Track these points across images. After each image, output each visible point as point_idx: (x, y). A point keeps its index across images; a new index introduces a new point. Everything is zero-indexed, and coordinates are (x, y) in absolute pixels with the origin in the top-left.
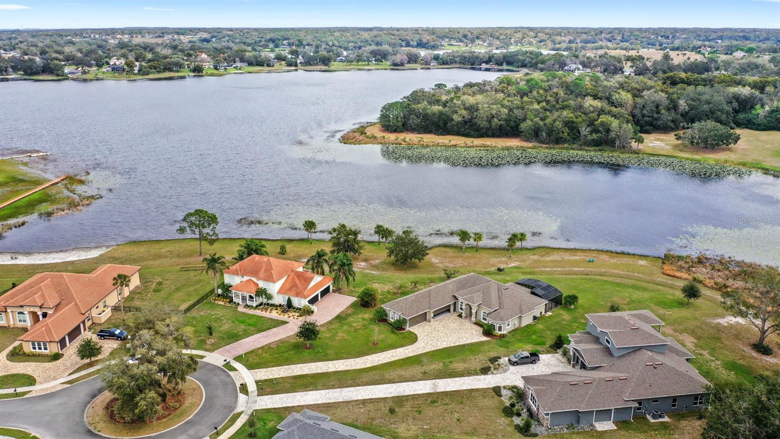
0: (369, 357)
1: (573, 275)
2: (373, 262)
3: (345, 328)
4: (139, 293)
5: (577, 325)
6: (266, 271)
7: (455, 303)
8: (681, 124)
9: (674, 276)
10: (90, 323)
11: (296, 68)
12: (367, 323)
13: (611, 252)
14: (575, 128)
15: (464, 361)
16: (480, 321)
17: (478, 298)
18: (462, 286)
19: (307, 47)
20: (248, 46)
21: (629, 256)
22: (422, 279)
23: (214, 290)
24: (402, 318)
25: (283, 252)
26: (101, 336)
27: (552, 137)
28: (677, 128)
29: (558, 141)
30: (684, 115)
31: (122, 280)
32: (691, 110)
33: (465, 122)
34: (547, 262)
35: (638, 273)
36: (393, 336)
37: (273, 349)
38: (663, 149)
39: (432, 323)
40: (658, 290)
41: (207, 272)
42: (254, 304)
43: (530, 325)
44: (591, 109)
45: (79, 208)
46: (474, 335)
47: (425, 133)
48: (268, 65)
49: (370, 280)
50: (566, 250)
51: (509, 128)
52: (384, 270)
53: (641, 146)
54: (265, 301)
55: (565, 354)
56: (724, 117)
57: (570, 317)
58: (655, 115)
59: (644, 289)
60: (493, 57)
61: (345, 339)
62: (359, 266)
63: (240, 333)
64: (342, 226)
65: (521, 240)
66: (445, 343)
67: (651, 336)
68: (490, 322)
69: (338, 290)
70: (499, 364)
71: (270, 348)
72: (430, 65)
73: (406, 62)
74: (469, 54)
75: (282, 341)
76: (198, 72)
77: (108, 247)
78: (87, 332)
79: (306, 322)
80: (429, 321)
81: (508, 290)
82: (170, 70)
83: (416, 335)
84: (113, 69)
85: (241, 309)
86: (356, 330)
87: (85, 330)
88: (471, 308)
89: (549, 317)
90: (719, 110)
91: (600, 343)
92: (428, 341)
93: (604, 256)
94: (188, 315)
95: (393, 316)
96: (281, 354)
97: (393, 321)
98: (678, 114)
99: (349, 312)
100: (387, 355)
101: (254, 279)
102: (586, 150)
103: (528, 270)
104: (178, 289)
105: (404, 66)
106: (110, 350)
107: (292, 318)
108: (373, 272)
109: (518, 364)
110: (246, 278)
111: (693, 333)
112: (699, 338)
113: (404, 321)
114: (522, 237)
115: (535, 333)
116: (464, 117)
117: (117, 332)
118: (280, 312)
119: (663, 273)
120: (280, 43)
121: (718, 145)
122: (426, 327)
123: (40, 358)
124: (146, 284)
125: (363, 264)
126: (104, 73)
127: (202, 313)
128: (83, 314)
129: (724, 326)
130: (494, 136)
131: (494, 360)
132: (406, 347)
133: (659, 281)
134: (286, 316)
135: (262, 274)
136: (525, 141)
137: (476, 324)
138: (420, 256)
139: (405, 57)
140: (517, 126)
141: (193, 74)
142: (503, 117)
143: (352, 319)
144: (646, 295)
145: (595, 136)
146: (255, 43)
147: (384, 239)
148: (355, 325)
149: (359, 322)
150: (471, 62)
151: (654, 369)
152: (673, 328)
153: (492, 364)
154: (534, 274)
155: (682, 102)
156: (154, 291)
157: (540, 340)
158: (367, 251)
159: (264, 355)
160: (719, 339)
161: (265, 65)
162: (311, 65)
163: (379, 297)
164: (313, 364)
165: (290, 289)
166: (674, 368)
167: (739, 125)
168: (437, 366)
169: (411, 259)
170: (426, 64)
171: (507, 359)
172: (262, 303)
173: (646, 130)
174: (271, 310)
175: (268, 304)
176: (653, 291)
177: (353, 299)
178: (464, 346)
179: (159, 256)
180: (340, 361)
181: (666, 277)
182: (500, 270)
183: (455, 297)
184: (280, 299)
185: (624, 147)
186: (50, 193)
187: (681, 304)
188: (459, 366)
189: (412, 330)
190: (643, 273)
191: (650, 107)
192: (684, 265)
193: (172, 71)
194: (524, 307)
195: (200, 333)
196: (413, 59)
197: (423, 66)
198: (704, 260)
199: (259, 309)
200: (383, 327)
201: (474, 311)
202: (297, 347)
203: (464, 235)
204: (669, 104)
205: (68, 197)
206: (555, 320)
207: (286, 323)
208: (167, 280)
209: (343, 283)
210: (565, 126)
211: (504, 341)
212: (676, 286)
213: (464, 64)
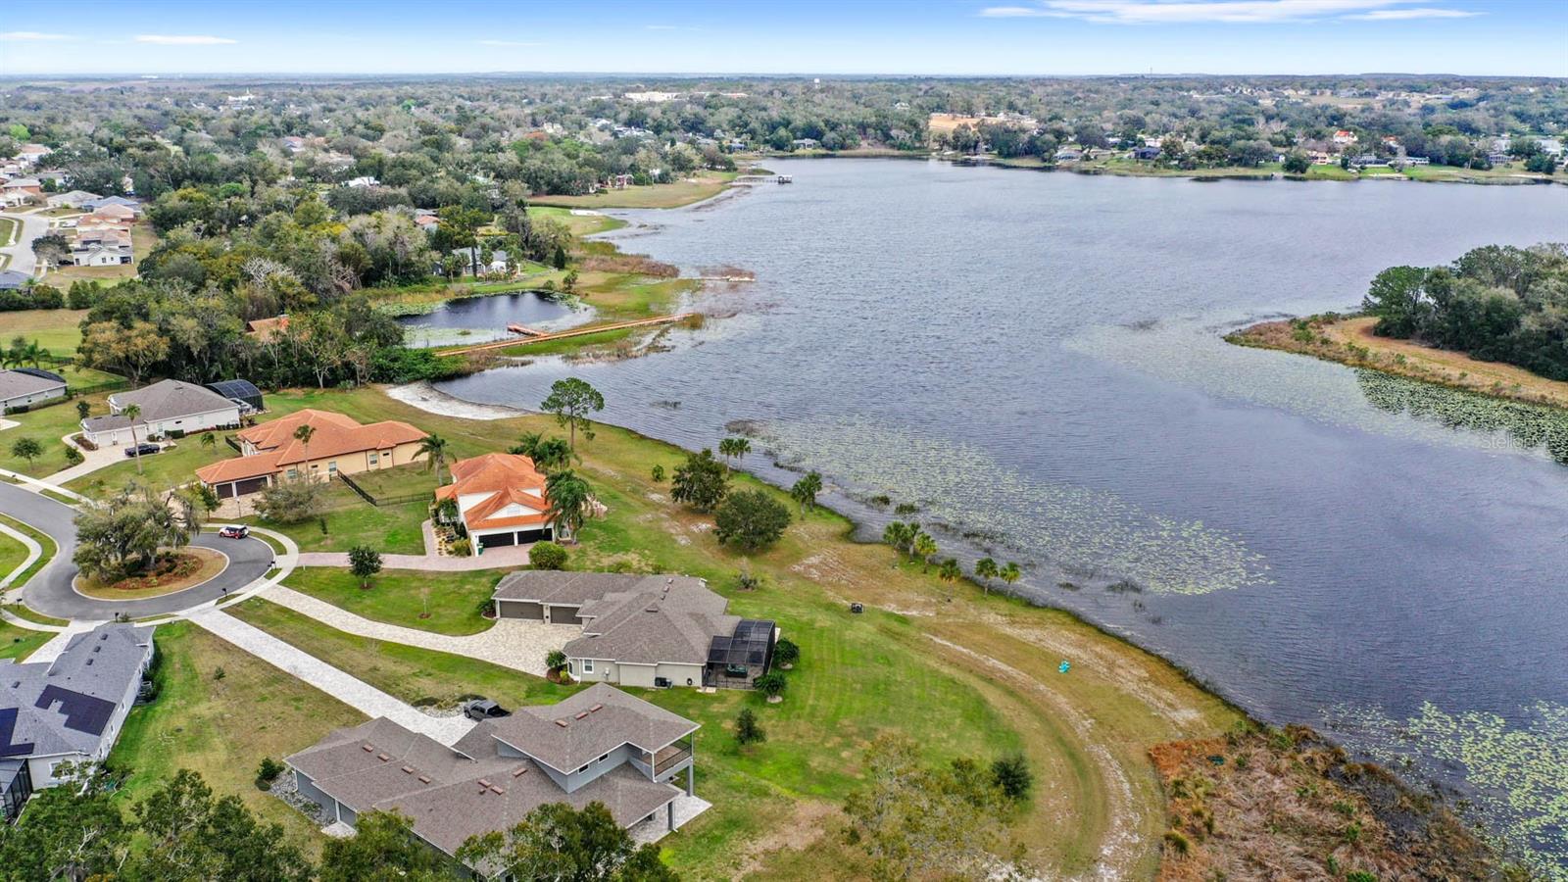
0: (381, 626)
11: (1547, 178)
20: (1523, 121)
21: (1199, 693)
25: (658, 478)
35: (1098, 722)
48: (1476, 166)
49: (644, 548)
52: (707, 544)
54: (441, 518)
57: (722, 710)
62: (691, 528)
76: (1297, 171)
80: (544, 622)
81: (654, 614)
83: (488, 628)
84: (1137, 154)
85: (427, 522)
99: (507, 571)
100: (401, 633)
103: (903, 629)
107: (440, 551)
113: (495, 602)
118: (445, 540)
119: (1153, 747)
122: (524, 627)
126: (1122, 161)
128: (277, 466)
131: (467, 698)
132: (441, 636)
133: (1090, 752)
134: (441, 546)
141: (1283, 174)
143: (483, 580)
153: (454, 701)
161: (1469, 165)
164: (327, 605)
174: (444, 535)
178: (497, 667)
181: (1138, 754)
182: (855, 609)
189: (496, 621)
194: (637, 651)
199: (438, 529)
206: (691, 702)
207: (423, 554)
212: (1099, 774)
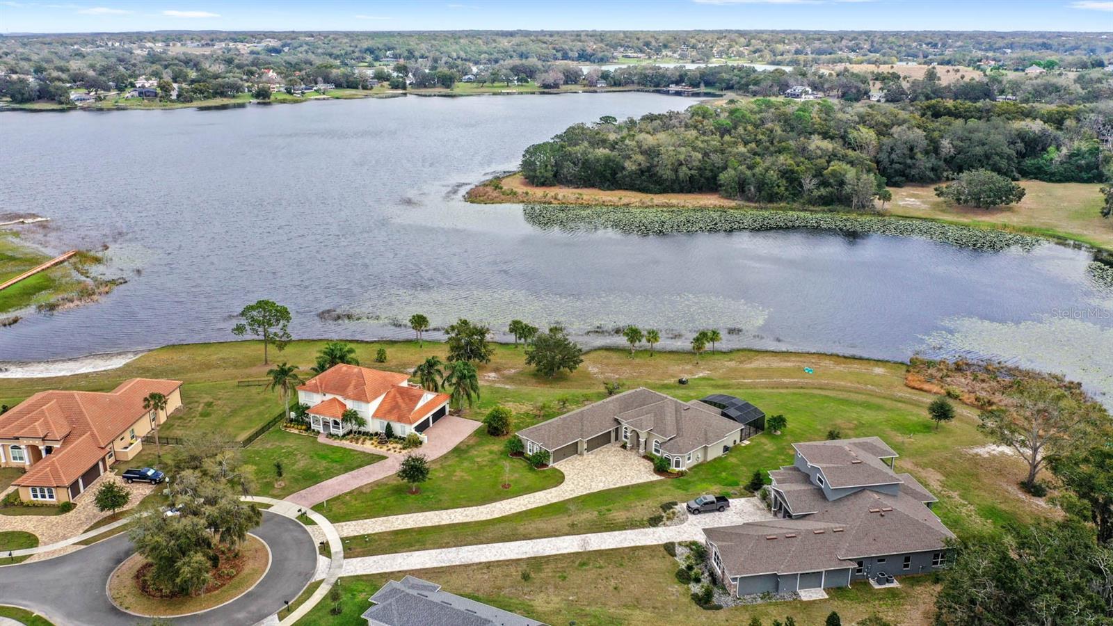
0: (498, 505)
1: (782, 388)
2: (506, 372)
3: (466, 464)
4: (181, 418)
5: (783, 457)
6: (356, 387)
7: (617, 429)
8: (945, 174)
9: (921, 390)
10: (112, 460)
11: (404, 92)
12: (496, 457)
13: (838, 356)
14: (796, 179)
15: (627, 509)
16: (651, 454)
17: (648, 421)
18: (627, 405)
19: (420, 60)
20: (335, 58)
21: (861, 361)
22: (573, 395)
23: (285, 412)
24: (543, 451)
25: (381, 359)
26: (129, 478)
27: (763, 192)
28: (939, 179)
29: (772, 198)
30: (949, 161)
31: (156, 401)
32: (959, 154)
33: (642, 172)
34: (746, 371)
35: (872, 385)
36: (531, 476)
37: (366, 493)
38: (918, 209)
39: (585, 456)
40: (899, 409)
41: (273, 388)
42: (341, 432)
43: (720, 458)
44: (819, 152)
45: (95, 297)
46: (641, 473)
47: (586, 187)
48: (365, 88)
49: (501, 398)
50: (776, 353)
51: (703, 180)
52: (522, 383)
53: (887, 205)
54: (355, 428)
55: (765, 497)
56: (1003, 164)
57: (775, 447)
58: (909, 161)
59: (879, 408)
60: (686, 74)
61: (465, 480)
62: (486, 379)
63: (321, 473)
64: (463, 323)
65: (713, 340)
66: (602, 484)
67: (879, 472)
68: (664, 456)
69: (457, 412)
70: (674, 513)
71: (362, 492)
72: (596, 86)
73: (562, 82)
74: (651, 71)
75: (377, 484)
76: (264, 98)
77: (136, 353)
78: (108, 473)
79: (410, 457)
80: (581, 454)
81: (690, 411)
82: (223, 95)
83: (562, 473)
84: (141, 94)
85: (322, 439)
86: (480, 468)
87: (105, 470)
88: (638, 436)
89: (745, 447)
90: (997, 154)
91: (811, 483)
92: (579, 482)
93: (827, 362)
94: (249, 448)
95: (531, 448)
96: (377, 502)
97: (531, 454)
98: (940, 160)
99: (471, 442)
100: (522, 502)
101: (340, 398)
102: (812, 211)
103: (721, 382)
104: (234, 412)
105: (558, 88)
106: (140, 498)
107: (392, 451)
108: (507, 387)
109: (700, 512)
110: (329, 397)
111: (940, 467)
112: (947, 475)
113: (547, 454)
114: (714, 336)
115: (725, 469)
116: (640, 164)
117: (150, 473)
118: (376, 443)
119: (907, 386)
120: (381, 54)
121: (994, 203)
122: (577, 463)
123: (42, 509)
124: (190, 406)
125: (493, 375)
126: (127, 99)
127: (268, 446)
128: (102, 448)
129: (985, 458)
130: (682, 191)
131: (667, 506)
132: (548, 490)
133: (900, 397)
134: (385, 448)
135: (350, 390)
136: (727, 198)
137: (645, 457)
138: (572, 363)
139: (562, 76)
140: (715, 177)
141: (255, 101)
142: (694, 164)
143: (476, 453)
144: (881, 416)
145: (823, 191)
146: (346, 54)
147: (523, 340)
148: (479, 460)
149: (485, 456)
150: (656, 83)
151: (879, 517)
152: (914, 460)
153: (665, 512)
154: (729, 388)
155: (945, 143)
156: (202, 415)
157: (732, 479)
158: (498, 356)
159: (353, 502)
160: (976, 476)
161: (360, 87)
162: (425, 87)
163: (513, 421)
164: (420, 514)
165: (390, 412)
166: (908, 516)
167: (1025, 174)
168: (589, 515)
169: (559, 368)
170: (590, 85)
171: (685, 505)
172: (351, 431)
173: (896, 182)
174: (364, 441)
175: (359, 432)
176: (891, 410)
177: (478, 425)
178: (628, 487)
179: (207, 366)
180: (457, 510)
181: (910, 390)
182: (681, 382)
183: (616, 420)
184: (375, 426)
185: (863, 207)
186: (52, 275)
187: (927, 428)
188: (620, 515)
189: (557, 467)
190: (878, 385)
191: (901, 150)
192: (936, 374)
193: (225, 96)
194: (710, 434)
195: (266, 473)
196: (572, 78)
197: (586, 88)
198: (965, 367)
199: (347, 439)
200: (519, 463)
201: (642, 440)
202: (398, 490)
203: (633, 334)
204: (928, 145)
205: (79, 282)
206: (754, 452)
207: (384, 458)
208: (219, 399)
209: (464, 403)
210: (782, 177)
211: (683, 480)
212: (922, 402)
213: (645, 85)
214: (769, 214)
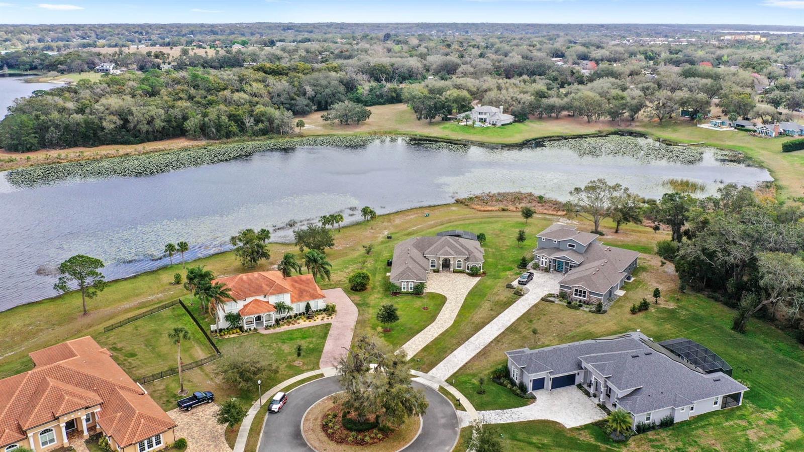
6: (269, 285)
12: (388, 300)
14: (239, 120)
16: (457, 269)
24: (419, 284)
27: (222, 132)
29: (229, 135)
33: (119, 129)
36: (424, 299)
38: (318, 130)
42: (273, 322)
47: (71, 147)
50: (395, 214)
51: (171, 129)
53: (302, 130)
54: (280, 316)
55: (536, 268)
70: (518, 288)
83: (437, 293)
88: (448, 261)
95: (407, 286)
97: (405, 290)
99: (357, 298)
102: (259, 140)
110: (249, 300)
113: (423, 285)
115: (496, 264)
116: (115, 123)
118: (306, 320)
128: (142, 394)
130: (155, 139)
131: (509, 287)
132: (447, 302)
134: (319, 319)
135: (267, 289)
136: (192, 140)
137: (456, 272)
140: (181, 126)
142: (162, 118)
145: (260, 126)
153: (514, 289)
154: (414, 234)
155: (306, 88)
157: (506, 267)
164: (415, 338)
165: (301, 296)
168: (488, 304)
171: (514, 283)
172: (276, 319)
174: (297, 321)
175: (289, 317)
178: (476, 287)
182: (389, 237)
183: (426, 258)
185: (288, 133)
188: (500, 298)
189: (428, 292)
199: (285, 325)
201: (452, 262)
207: (329, 324)
210: (230, 119)
211: (490, 275)
214: (217, 147)
